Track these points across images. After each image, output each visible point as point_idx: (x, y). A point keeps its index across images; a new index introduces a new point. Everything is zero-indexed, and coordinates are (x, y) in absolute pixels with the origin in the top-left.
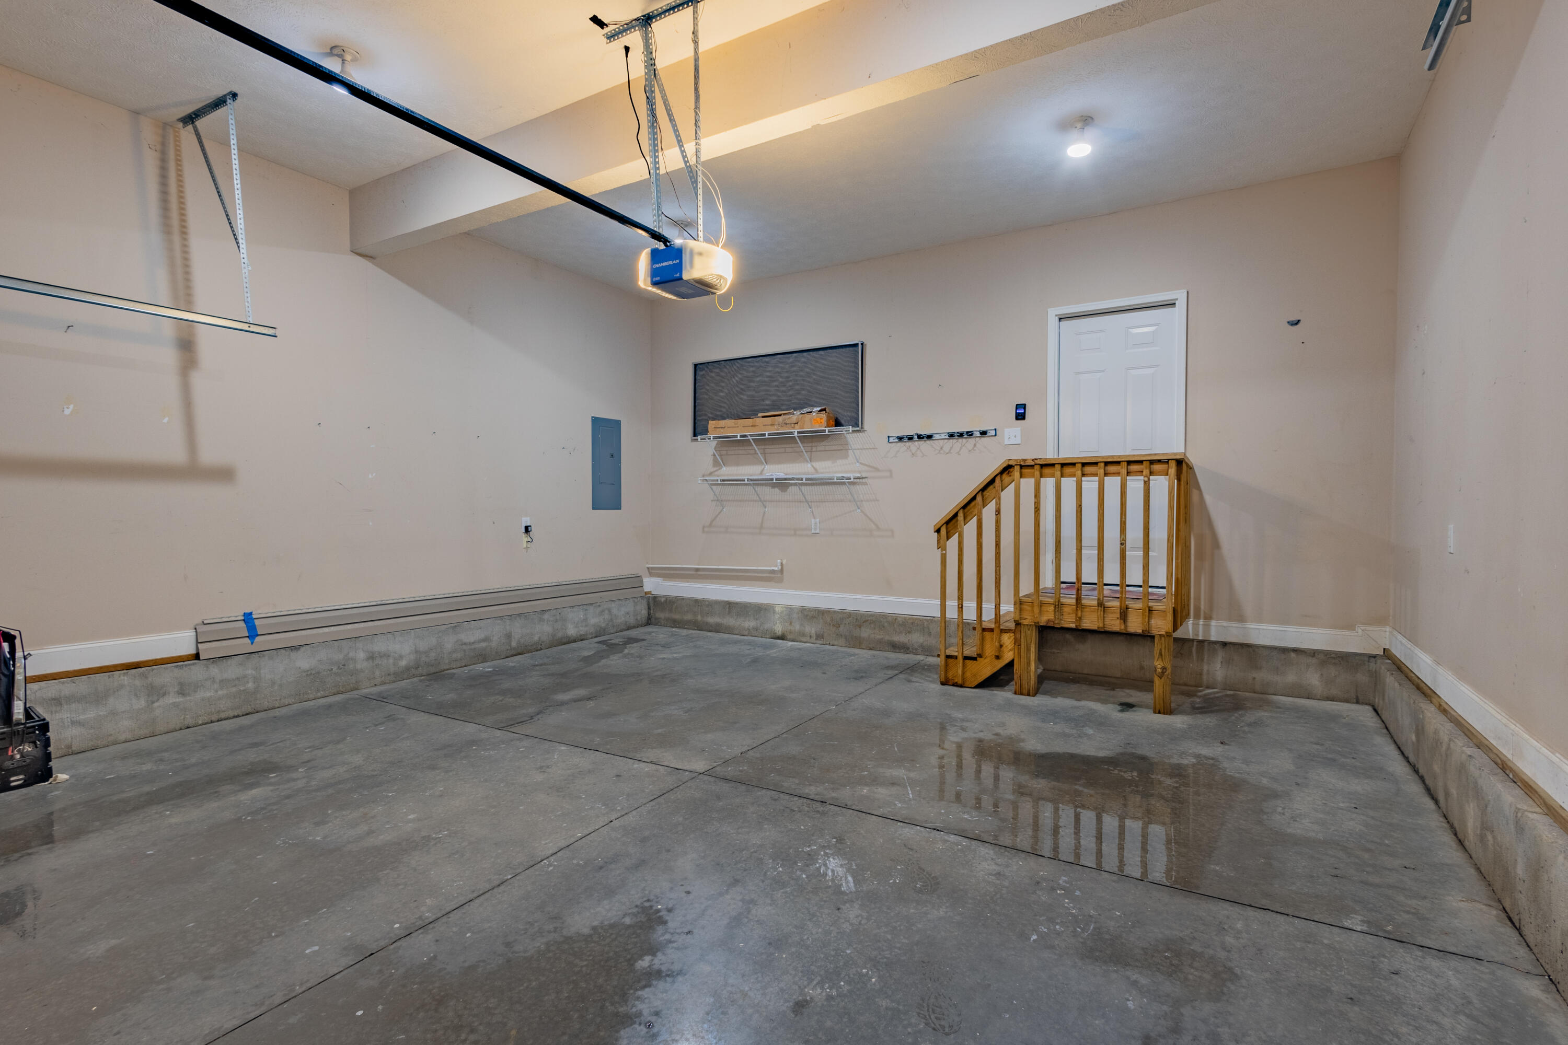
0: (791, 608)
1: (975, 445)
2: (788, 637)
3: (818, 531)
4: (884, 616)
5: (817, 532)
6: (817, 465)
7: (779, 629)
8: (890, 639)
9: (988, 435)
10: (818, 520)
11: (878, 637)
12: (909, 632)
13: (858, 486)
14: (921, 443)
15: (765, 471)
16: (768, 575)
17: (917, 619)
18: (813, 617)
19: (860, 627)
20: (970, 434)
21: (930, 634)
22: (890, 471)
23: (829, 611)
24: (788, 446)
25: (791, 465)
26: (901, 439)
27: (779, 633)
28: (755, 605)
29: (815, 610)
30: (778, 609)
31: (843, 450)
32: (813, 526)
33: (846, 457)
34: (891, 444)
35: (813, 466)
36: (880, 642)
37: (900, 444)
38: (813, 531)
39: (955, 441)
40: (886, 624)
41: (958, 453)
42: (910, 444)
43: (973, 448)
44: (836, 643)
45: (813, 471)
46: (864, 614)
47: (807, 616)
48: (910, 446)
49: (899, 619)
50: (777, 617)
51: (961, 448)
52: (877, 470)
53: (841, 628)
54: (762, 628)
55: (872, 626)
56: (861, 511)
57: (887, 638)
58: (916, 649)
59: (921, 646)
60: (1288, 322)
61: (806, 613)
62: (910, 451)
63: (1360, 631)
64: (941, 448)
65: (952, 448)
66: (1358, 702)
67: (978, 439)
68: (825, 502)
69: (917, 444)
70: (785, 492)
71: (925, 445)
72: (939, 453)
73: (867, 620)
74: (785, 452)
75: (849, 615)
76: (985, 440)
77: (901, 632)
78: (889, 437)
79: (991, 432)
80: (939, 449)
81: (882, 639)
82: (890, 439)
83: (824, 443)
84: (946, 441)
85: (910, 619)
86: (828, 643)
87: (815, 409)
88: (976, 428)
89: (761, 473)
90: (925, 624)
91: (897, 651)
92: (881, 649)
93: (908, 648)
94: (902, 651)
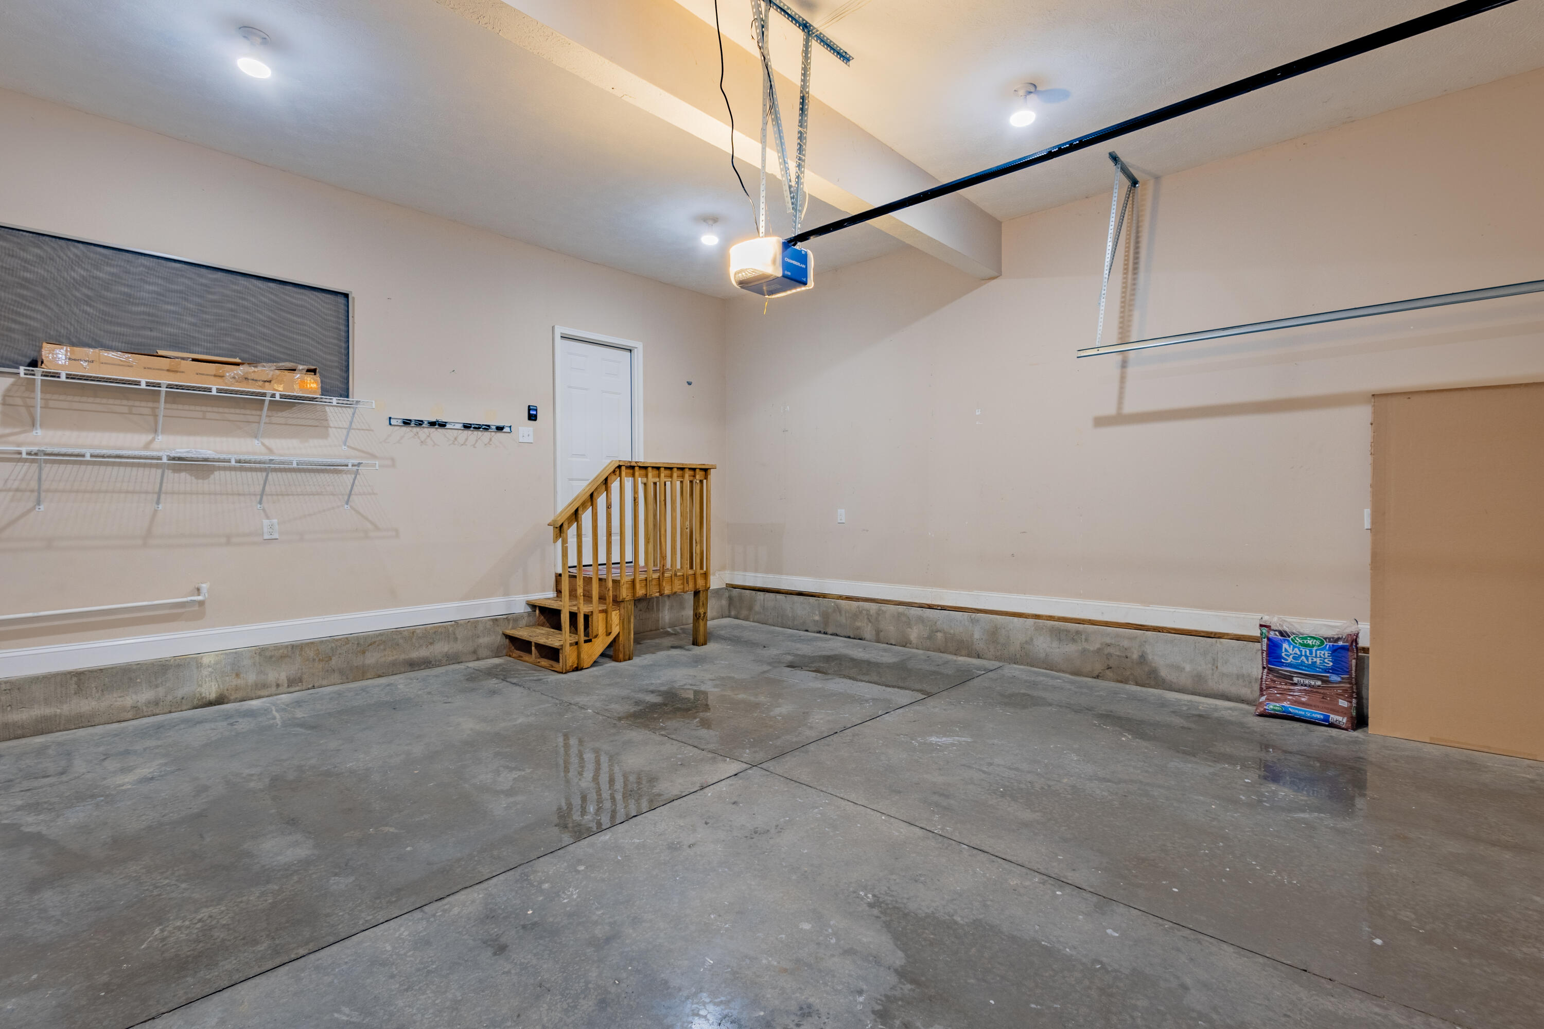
0: (236, 653)
1: (491, 440)
2: (232, 698)
3: (276, 536)
4: (398, 632)
5: (273, 537)
6: (272, 443)
7: (210, 690)
8: (407, 657)
9: (504, 430)
10: (275, 521)
11: (391, 659)
12: (431, 644)
13: (344, 476)
14: (432, 430)
15: (156, 445)
16: (167, 612)
17: (440, 626)
18: (282, 657)
19: (364, 652)
20: (487, 428)
21: (456, 639)
22: (393, 460)
23: (312, 643)
24: (209, 409)
25: (224, 439)
26: (407, 423)
27: (213, 696)
28: (153, 664)
29: (287, 647)
30: (206, 660)
31: (321, 427)
32: (265, 530)
33: (325, 436)
34: (393, 427)
35: (263, 444)
36: (394, 664)
37: (406, 429)
38: (266, 537)
39: (470, 432)
40: (401, 641)
41: (474, 446)
42: (418, 429)
43: (489, 443)
44: (325, 682)
45: (263, 450)
46: (369, 636)
47: (271, 657)
48: (417, 433)
49: (418, 631)
50: (205, 672)
51: (477, 441)
52: (373, 456)
53: (334, 662)
54: (170, 698)
55: (382, 647)
56: (351, 507)
57: (403, 657)
58: (440, 661)
59: (446, 655)
60: (687, 382)
61: (268, 654)
62: (419, 438)
63: (717, 575)
64: (456, 439)
65: (467, 439)
66: (722, 618)
67: (493, 433)
68: (288, 495)
69: (425, 431)
70: (203, 478)
71: (436, 432)
72: (453, 443)
73: (375, 642)
74: (204, 418)
75: (346, 640)
76: (500, 435)
77: (421, 646)
78: (390, 418)
79: (506, 428)
80: (453, 439)
81: (396, 660)
82: (392, 420)
83: (285, 414)
84: (460, 431)
85: (431, 628)
86: (310, 686)
87: (301, 367)
88: (494, 423)
89: (147, 447)
90: (450, 630)
91: (417, 668)
92: (395, 672)
93: (430, 662)
94: (422, 667)
